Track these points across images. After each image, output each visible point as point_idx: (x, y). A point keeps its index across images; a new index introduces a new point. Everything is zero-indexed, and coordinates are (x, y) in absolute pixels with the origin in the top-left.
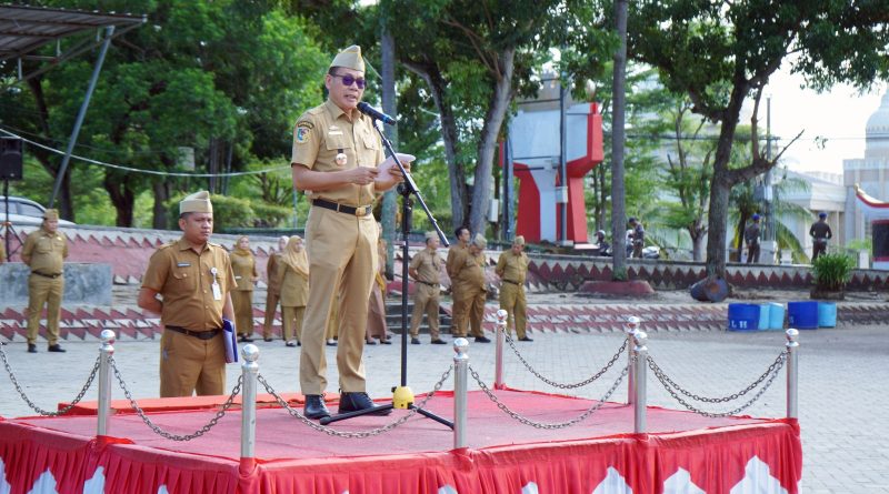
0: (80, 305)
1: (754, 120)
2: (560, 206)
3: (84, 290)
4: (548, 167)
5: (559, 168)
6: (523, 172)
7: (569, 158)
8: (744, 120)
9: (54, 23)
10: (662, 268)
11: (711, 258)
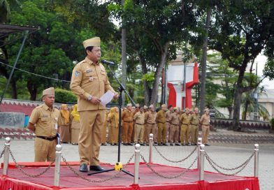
0: (13, 127)
1: (251, 70)
2: (183, 98)
3: (15, 122)
4: (179, 84)
5: (183, 85)
6: (170, 86)
7: (187, 82)
8: (247, 70)
9: (8, 29)
10: (217, 121)
11: (234, 118)
